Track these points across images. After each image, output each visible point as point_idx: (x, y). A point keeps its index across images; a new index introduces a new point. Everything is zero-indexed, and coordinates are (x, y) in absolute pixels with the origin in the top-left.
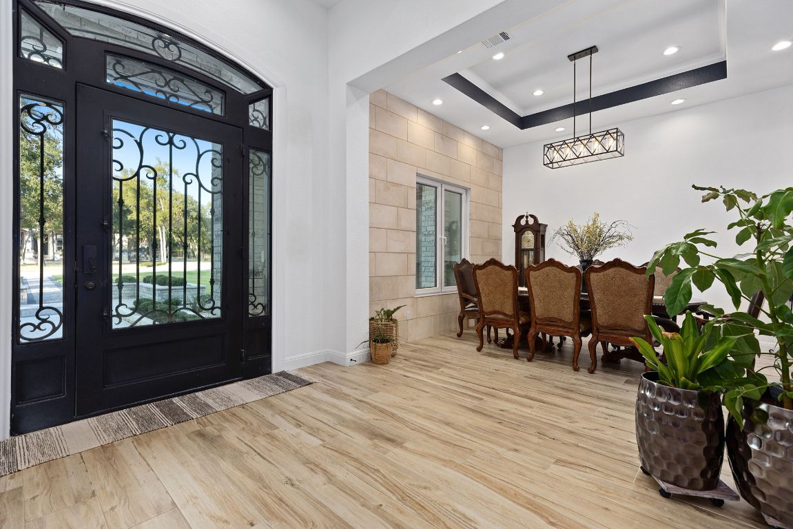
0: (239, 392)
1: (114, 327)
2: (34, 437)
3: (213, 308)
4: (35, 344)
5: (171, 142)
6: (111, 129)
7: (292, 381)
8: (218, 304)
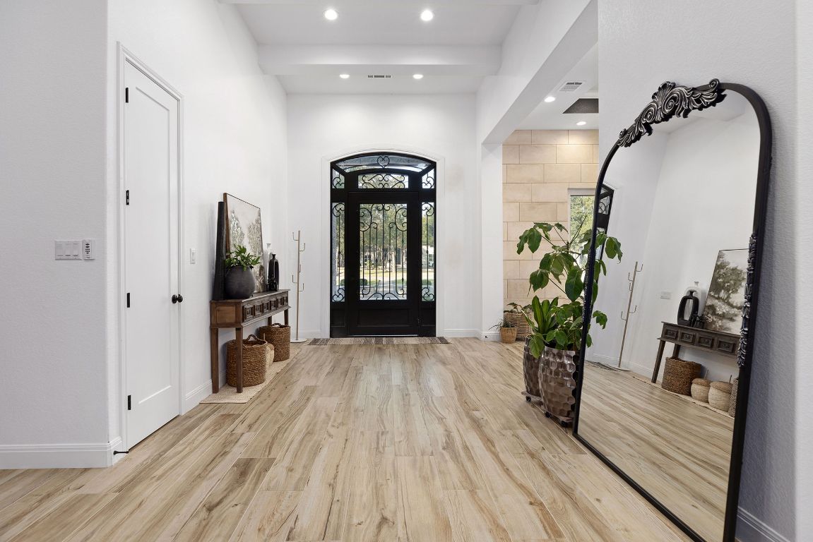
0: (412, 341)
1: (361, 299)
2: (334, 339)
3: (403, 294)
4: (336, 302)
5: (383, 208)
6: (359, 209)
7: (443, 340)
8: (405, 292)
